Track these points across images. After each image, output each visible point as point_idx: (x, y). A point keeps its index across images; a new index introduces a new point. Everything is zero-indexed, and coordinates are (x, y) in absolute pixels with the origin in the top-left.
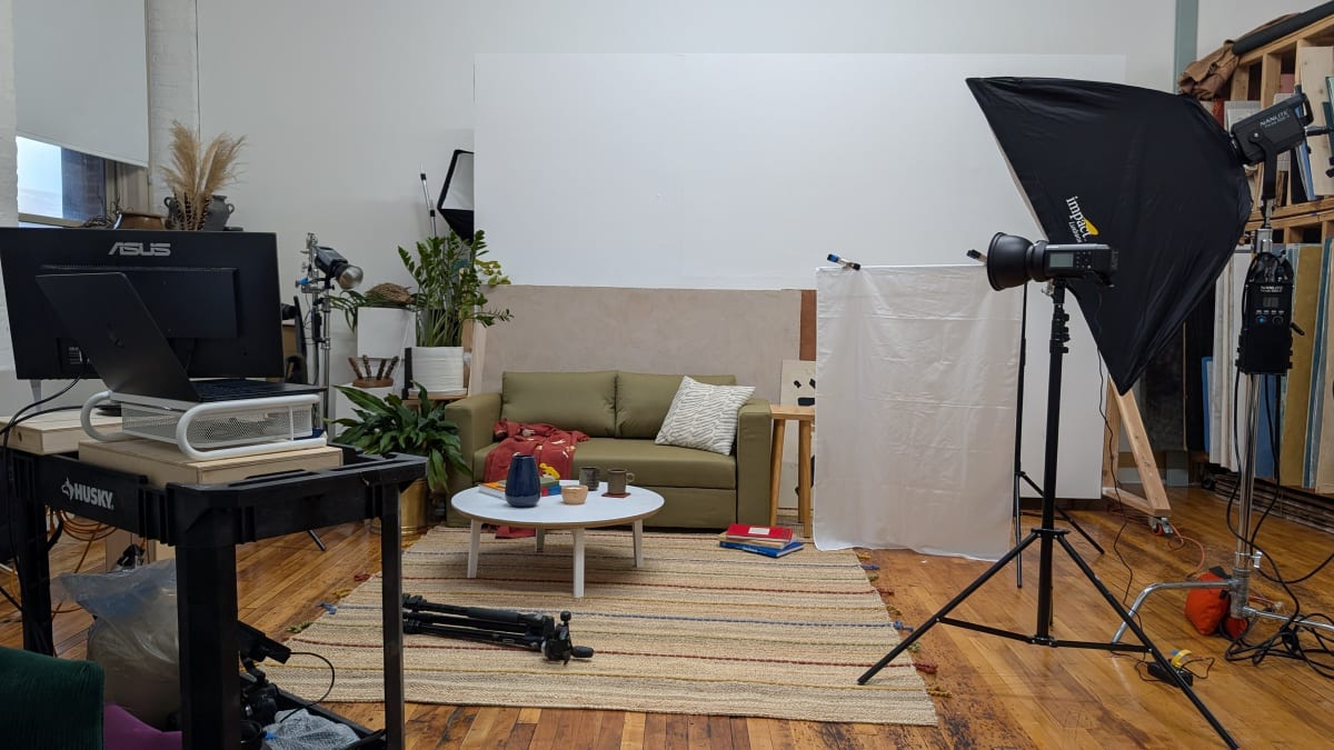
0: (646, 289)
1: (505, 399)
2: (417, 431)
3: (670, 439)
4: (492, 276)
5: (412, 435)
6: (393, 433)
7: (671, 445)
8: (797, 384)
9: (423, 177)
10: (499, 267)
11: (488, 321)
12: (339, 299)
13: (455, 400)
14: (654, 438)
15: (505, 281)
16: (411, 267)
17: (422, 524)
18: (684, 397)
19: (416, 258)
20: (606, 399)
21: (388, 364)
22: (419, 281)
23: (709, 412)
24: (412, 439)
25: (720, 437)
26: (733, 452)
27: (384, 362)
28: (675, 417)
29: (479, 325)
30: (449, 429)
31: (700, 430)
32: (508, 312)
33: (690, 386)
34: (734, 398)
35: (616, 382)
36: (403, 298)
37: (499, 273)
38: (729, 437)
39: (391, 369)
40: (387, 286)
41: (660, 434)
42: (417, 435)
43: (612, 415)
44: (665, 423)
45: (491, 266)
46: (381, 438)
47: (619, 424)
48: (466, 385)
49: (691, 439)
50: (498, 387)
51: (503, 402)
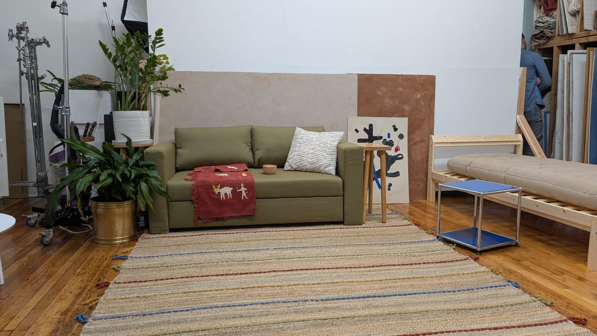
0: (265, 73)
1: (178, 146)
2: (129, 169)
3: (295, 167)
4: (162, 65)
5: (126, 172)
6: (109, 171)
7: (295, 170)
8: (357, 131)
9: (105, 4)
10: (167, 58)
11: (165, 94)
12: (50, 85)
13: (148, 147)
14: (283, 167)
15: (170, 69)
16: (109, 56)
17: (132, 233)
18: (299, 140)
19: (112, 49)
20: (246, 143)
21: (90, 127)
22: (115, 65)
23: (318, 148)
24: (126, 174)
25: (328, 163)
26: (338, 173)
27: (88, 125)
28: (296, 153)
29: (159, 97)
30: (149, 166)
31: (315, 160)
32: (180, 86)
33: (301, 134)
34: (333, 139)
35: (252, 132)
36: (98, 83)
37: (167, 63)
38: (334, 163)
39: (92, 130)
40: (85, 76)
41: (287, 164)
42: (130, 172)
43: (250, 154)
44: (289, 156)
45: (162, 58)
46: (99, 175)
47: (257, 159)
48: (152, 137)
49: (309, 166)
50: (172, 138)
51: (176, 148)
